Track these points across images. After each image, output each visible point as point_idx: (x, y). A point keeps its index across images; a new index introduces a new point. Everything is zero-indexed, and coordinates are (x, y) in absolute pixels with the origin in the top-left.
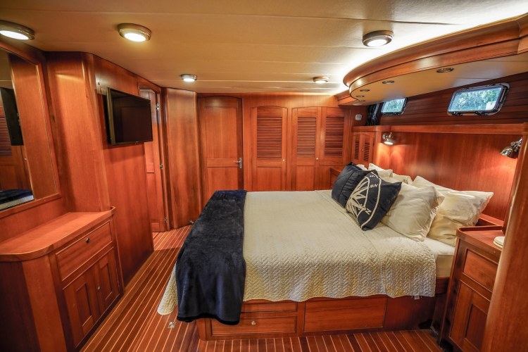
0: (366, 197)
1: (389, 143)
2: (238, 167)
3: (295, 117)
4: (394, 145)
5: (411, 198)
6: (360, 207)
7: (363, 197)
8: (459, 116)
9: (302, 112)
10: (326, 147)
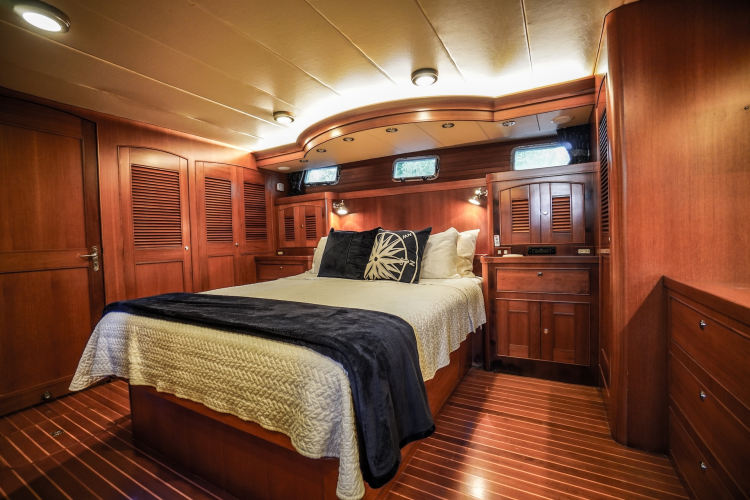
0: (405, 248)
1: (342, 211)
2: (90, 269)
3: (201, 177)
4: (349, 213)
5: (440, 242)
6: (400, 261)
7: (401, 249)
8: (404, 182)
9: (211, 169)
10: (247, 226)
